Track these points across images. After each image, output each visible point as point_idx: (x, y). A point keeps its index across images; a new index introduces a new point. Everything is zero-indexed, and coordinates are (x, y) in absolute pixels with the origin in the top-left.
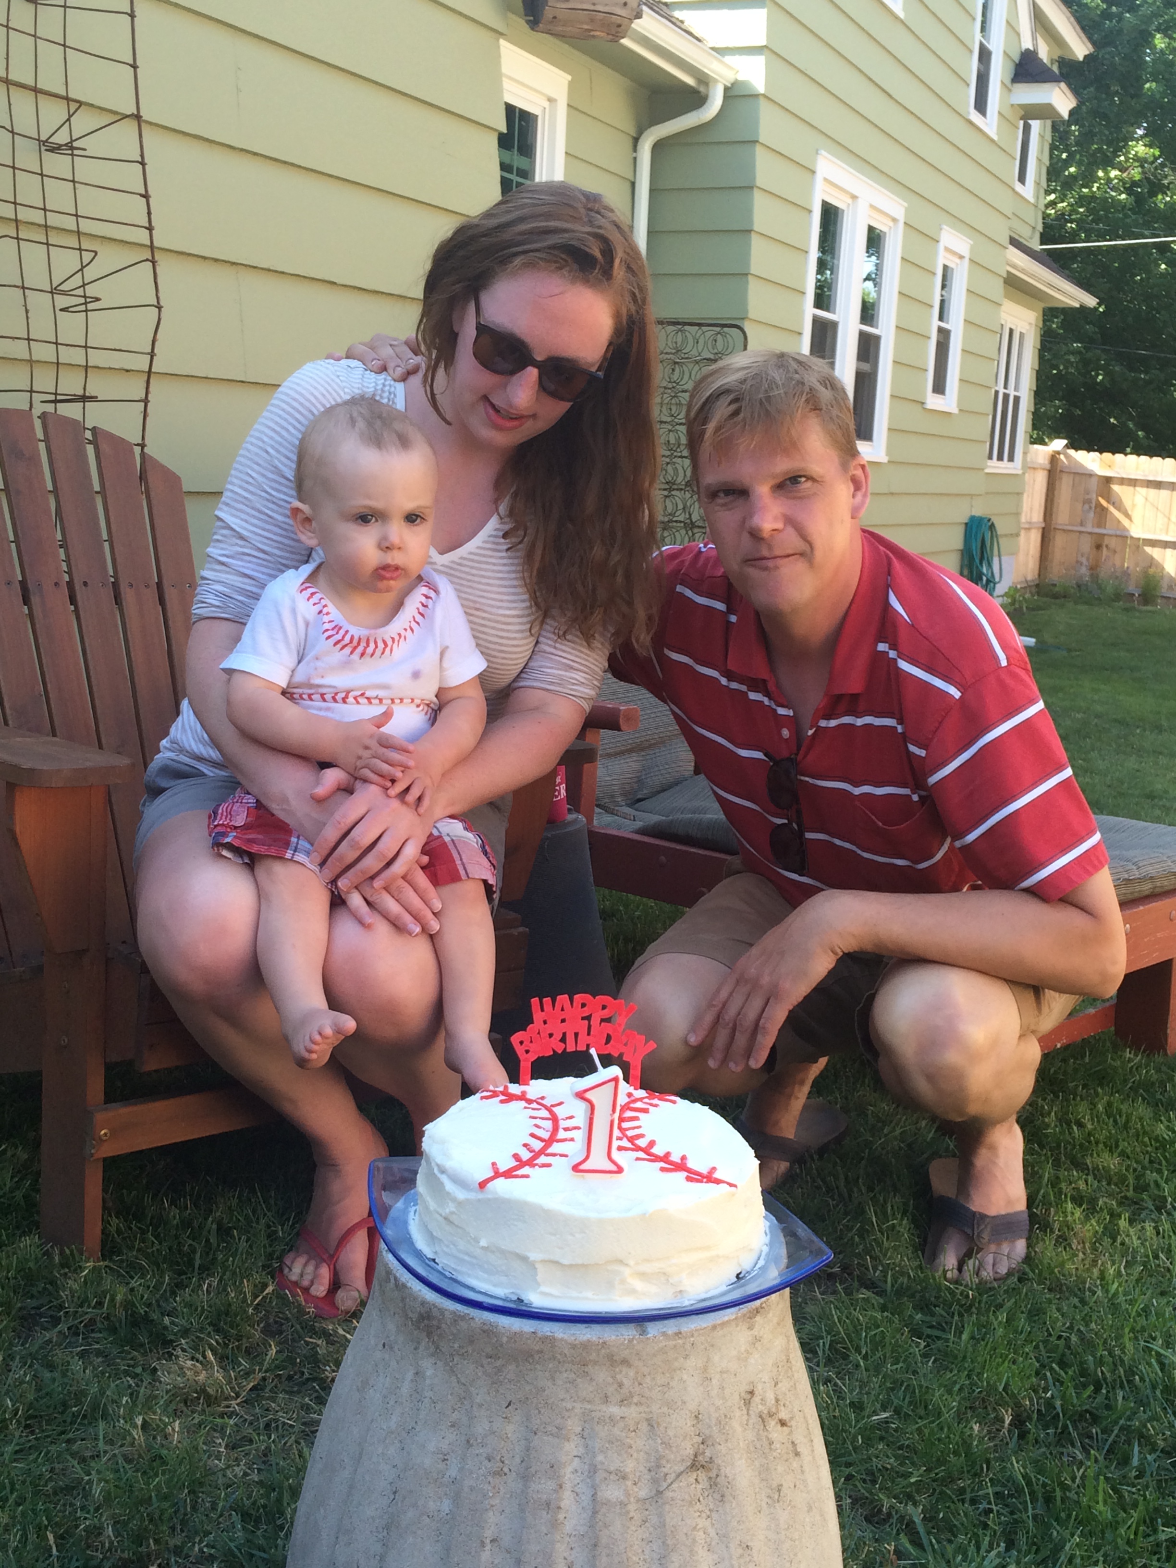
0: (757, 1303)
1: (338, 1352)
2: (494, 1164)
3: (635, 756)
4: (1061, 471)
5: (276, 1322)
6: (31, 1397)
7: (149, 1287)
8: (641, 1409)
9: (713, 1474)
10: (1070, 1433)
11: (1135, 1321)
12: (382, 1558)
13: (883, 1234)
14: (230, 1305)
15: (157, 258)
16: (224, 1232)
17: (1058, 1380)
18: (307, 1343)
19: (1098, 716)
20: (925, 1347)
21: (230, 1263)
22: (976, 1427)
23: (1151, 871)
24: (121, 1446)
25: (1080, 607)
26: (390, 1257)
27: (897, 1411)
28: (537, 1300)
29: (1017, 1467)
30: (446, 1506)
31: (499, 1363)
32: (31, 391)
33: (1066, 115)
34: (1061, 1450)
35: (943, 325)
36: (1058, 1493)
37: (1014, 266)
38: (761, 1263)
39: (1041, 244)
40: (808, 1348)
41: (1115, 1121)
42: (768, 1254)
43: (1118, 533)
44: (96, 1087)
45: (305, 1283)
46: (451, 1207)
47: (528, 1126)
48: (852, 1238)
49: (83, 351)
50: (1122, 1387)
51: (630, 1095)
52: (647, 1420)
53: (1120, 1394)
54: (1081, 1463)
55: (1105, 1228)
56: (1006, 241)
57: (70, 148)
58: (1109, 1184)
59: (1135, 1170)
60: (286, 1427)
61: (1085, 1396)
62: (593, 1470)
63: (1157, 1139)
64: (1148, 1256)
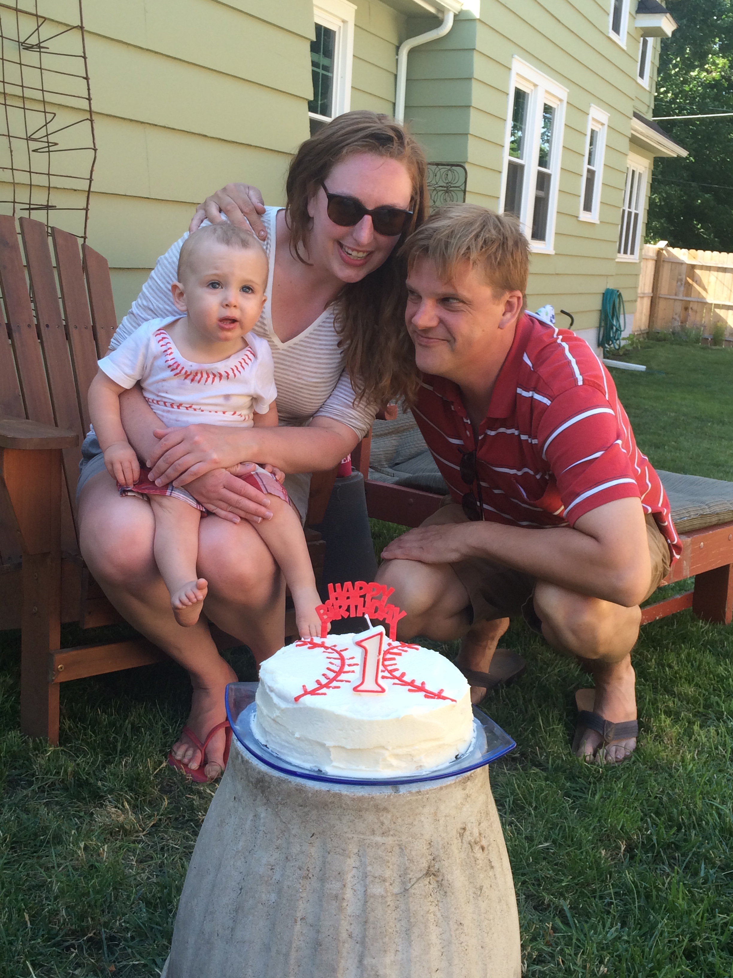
0: (469, 773)
1: (206, 803)
2: (304, 686)
3: (394, 437)
4: (664, 261)
5: (168, 785)
6: (14, 830)
7: (88, 763)
8: (395, 838)
9: (440, 879)
10: (661, 856)
11: (703, 788)
12: (233, 929)
13: (546, 733)
14: (139, 774)
15: (94, 118)
16: (135, 729)
17: (655, 824)
18: (187, 798)
19: (684, 415)
20: (572, 803)
21: (139, 748)
22: (603, 852)
23: (717, 509)
24: (72, 860)
25: (674, 346)
26: (239, 743)
27: (554, 842)
28: (330, 771)
29: (628, 876)
30: (273, 897)
31: (306, 810)
32: (14, 202)
33: (670, 34)
34: (656, 866)
35: (590, 167)
36: (654, 893)
37: (635, 130)
38: (471, 749)
39: (653, 117)
40: (499, 803)
41: (692, 665)
42: (475, 744)
43: (699, 300)
44: (55, 638)
45: (186, 760)
46: (277, 713)
47: (326, 663)
48: (528, 735)
49: (47, 177)
50: (694, 828)
51: (389, 644)
52: (399, 845)
53: (693, 833)
54: (668, 875)
55: (685, 730)
56: (631, 115)
57: (39, 47)
58: (688, 703)
59: (704, 695)
60: (174, 849)
61: (672, 833)
62: (365, 876)
63: (718, 676)
64: (711, 748)
